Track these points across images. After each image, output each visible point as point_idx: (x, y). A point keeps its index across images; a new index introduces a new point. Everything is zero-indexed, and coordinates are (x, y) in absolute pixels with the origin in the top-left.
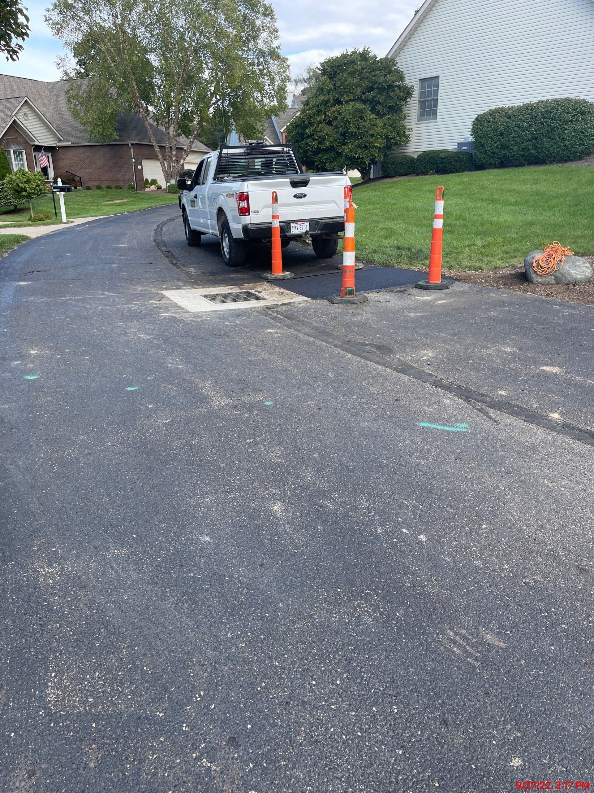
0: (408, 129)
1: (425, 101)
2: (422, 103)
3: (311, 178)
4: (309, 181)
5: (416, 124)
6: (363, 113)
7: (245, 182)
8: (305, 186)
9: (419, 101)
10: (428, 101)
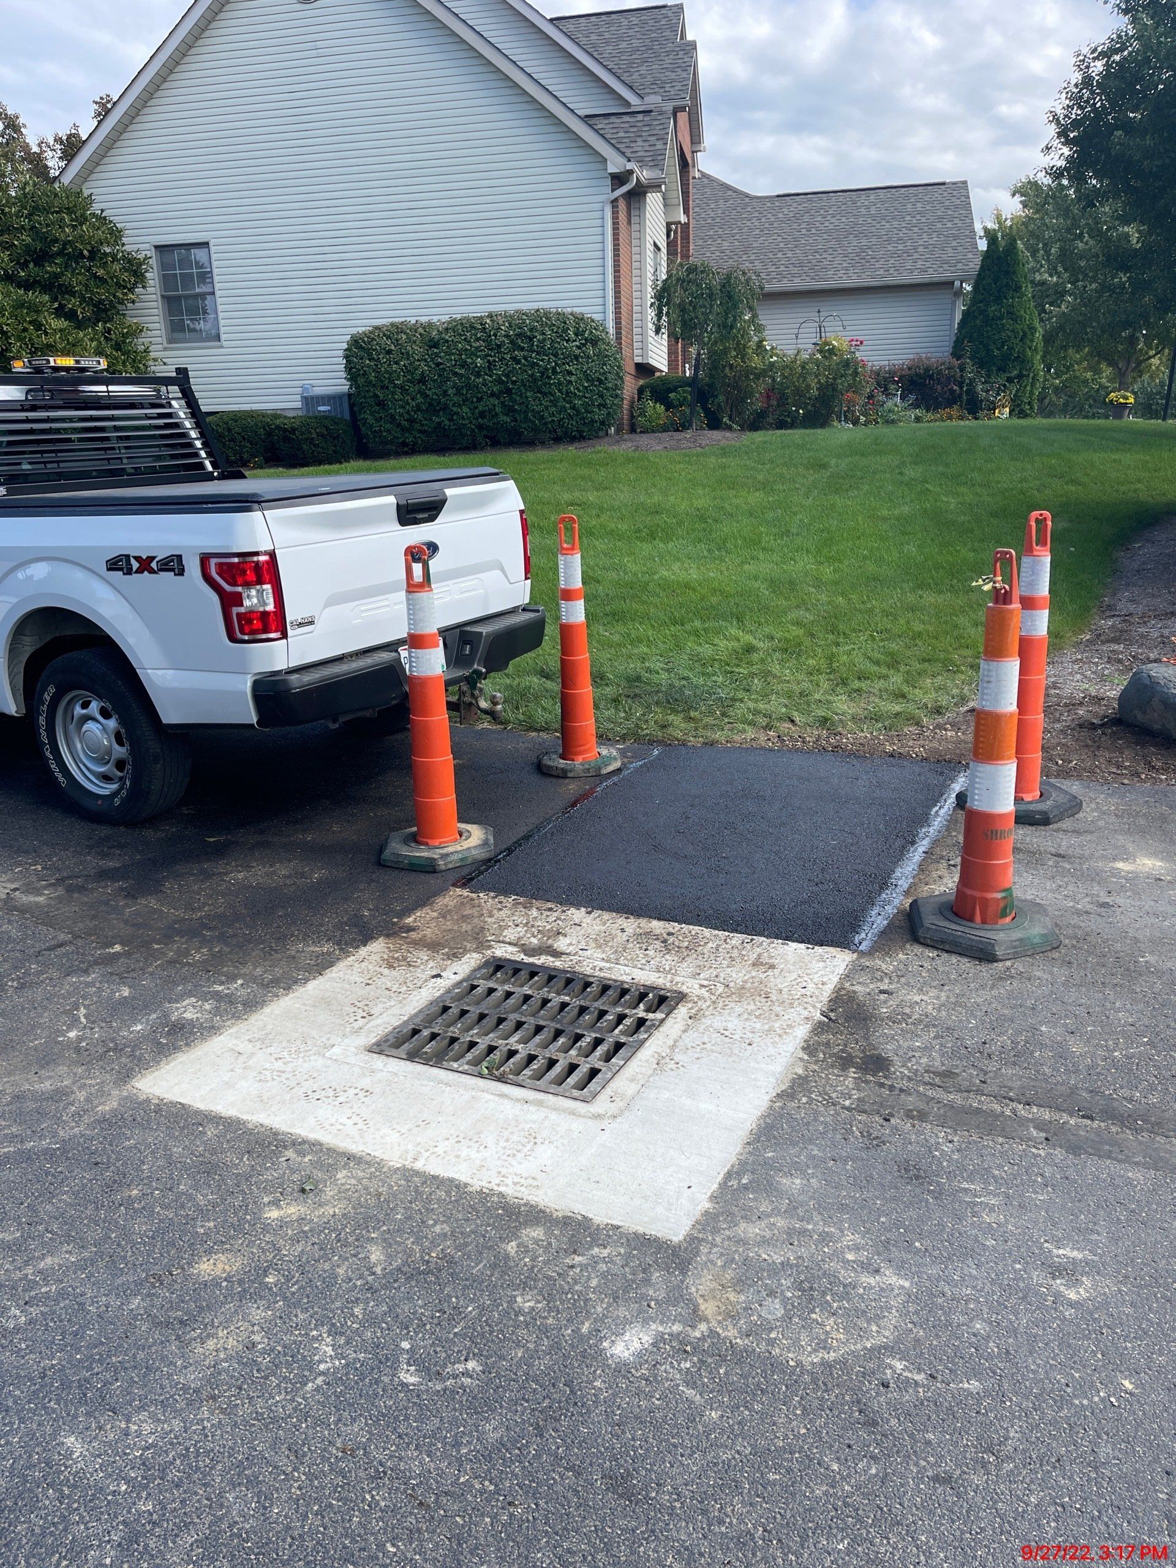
0: (155, 360)
1: (178, 298)
2: (172, 303)
3: (449, 492)
4: (443, 502)
5: (165, 349)
6: (37, 312)
7: (257, 515)
8: (432, 519)
9: (163, 296)
10: (187, 297)
